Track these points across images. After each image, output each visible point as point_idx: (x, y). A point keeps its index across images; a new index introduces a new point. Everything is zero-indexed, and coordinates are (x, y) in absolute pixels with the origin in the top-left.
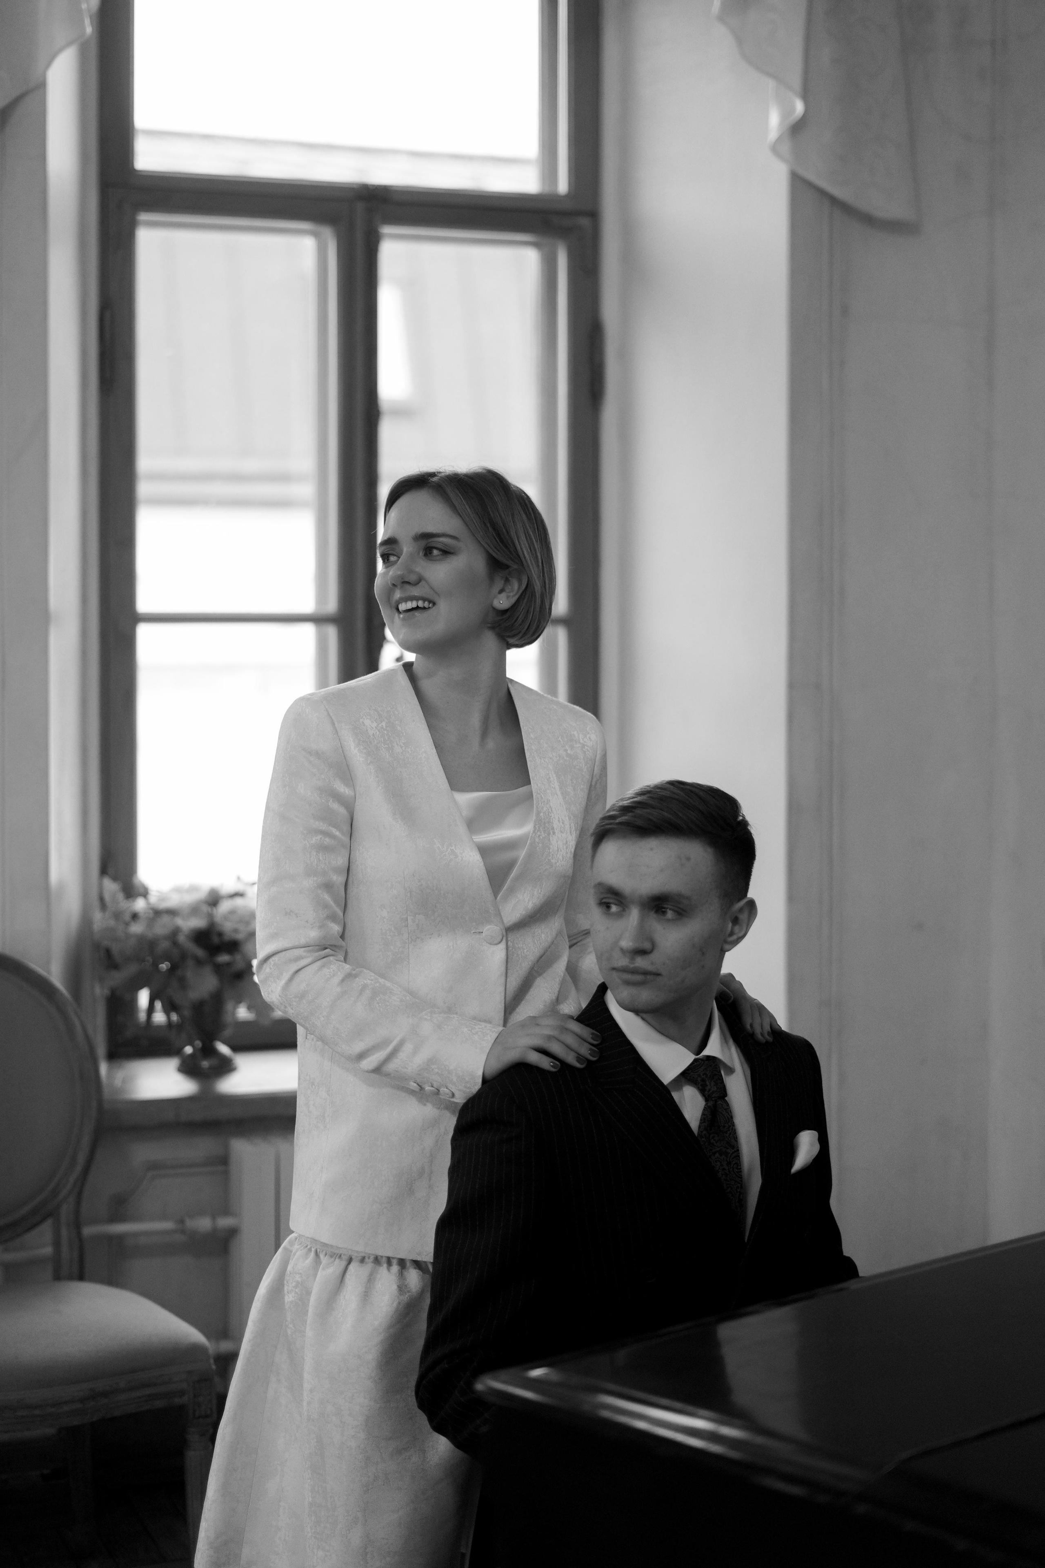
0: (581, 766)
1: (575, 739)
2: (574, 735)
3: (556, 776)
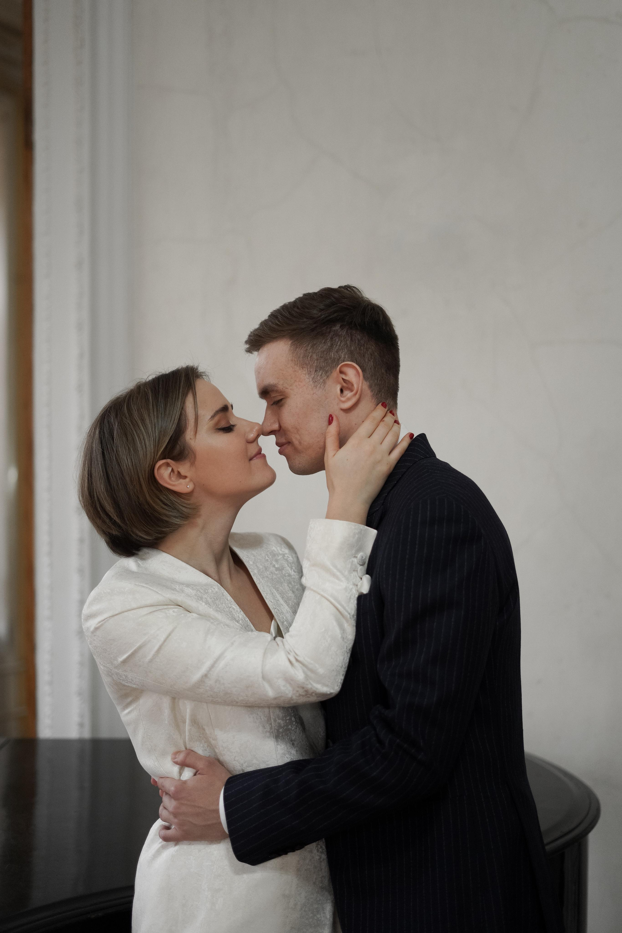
0: (288, 572)
1: (276, 553)
2: (274, 550)
3: (276, 590)
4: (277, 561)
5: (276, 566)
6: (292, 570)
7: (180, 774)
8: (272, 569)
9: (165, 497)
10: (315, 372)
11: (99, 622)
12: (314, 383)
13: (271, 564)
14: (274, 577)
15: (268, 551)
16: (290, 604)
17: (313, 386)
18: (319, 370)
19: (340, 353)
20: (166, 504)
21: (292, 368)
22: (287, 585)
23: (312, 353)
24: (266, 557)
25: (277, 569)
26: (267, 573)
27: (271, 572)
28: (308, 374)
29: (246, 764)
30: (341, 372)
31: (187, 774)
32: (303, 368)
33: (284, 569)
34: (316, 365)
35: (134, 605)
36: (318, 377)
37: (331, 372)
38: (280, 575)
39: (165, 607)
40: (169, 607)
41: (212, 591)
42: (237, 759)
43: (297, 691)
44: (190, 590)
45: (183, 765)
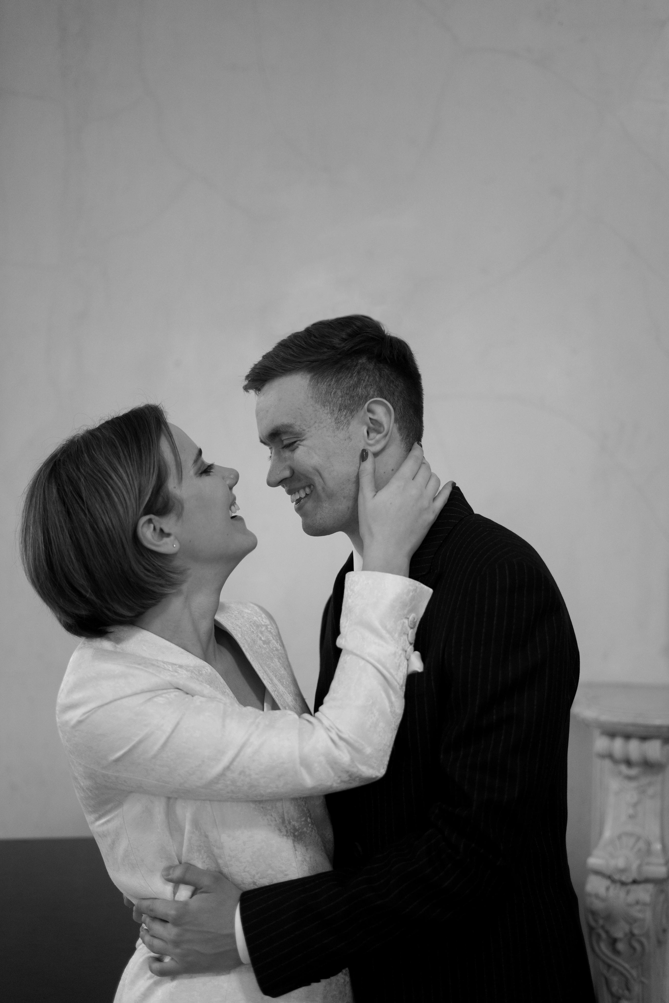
4: (262, 633)
5: (263, 639)
6: (278, 644)
7: (175, 893)
8: (260, 642)
9: (147, 562)
10: (339, 411)
11: (84, 714)
12: (336, 424)
13: (257, 636)
14: (263, 652)
15: (251, 622)
16: (285, 683)
17: (335, 427)
18: (343, 410)
19: (369, 389)
20: (148, 571)
21: (312, 407)
22: (277, 660)
23: (336, 388)
24: (251, 629)
25: (264, 642)
26: (256, 648)
27: (259, 646)
28: (331, 413)
29: (259, 875)
30: (369, 410)
31: (184, 893)
32: (324, 406)
33: (270, 643)
34: (340, 402)
35: (129, 692)
36: (342, 417)
37: (357, 412)
38: (269, 649)
39: (165, 691)
40: (169, 690)
41: (206, 672)
42: (247, 869)
43: (340, 777)
44: (184, 671)
45: (177, 883)
